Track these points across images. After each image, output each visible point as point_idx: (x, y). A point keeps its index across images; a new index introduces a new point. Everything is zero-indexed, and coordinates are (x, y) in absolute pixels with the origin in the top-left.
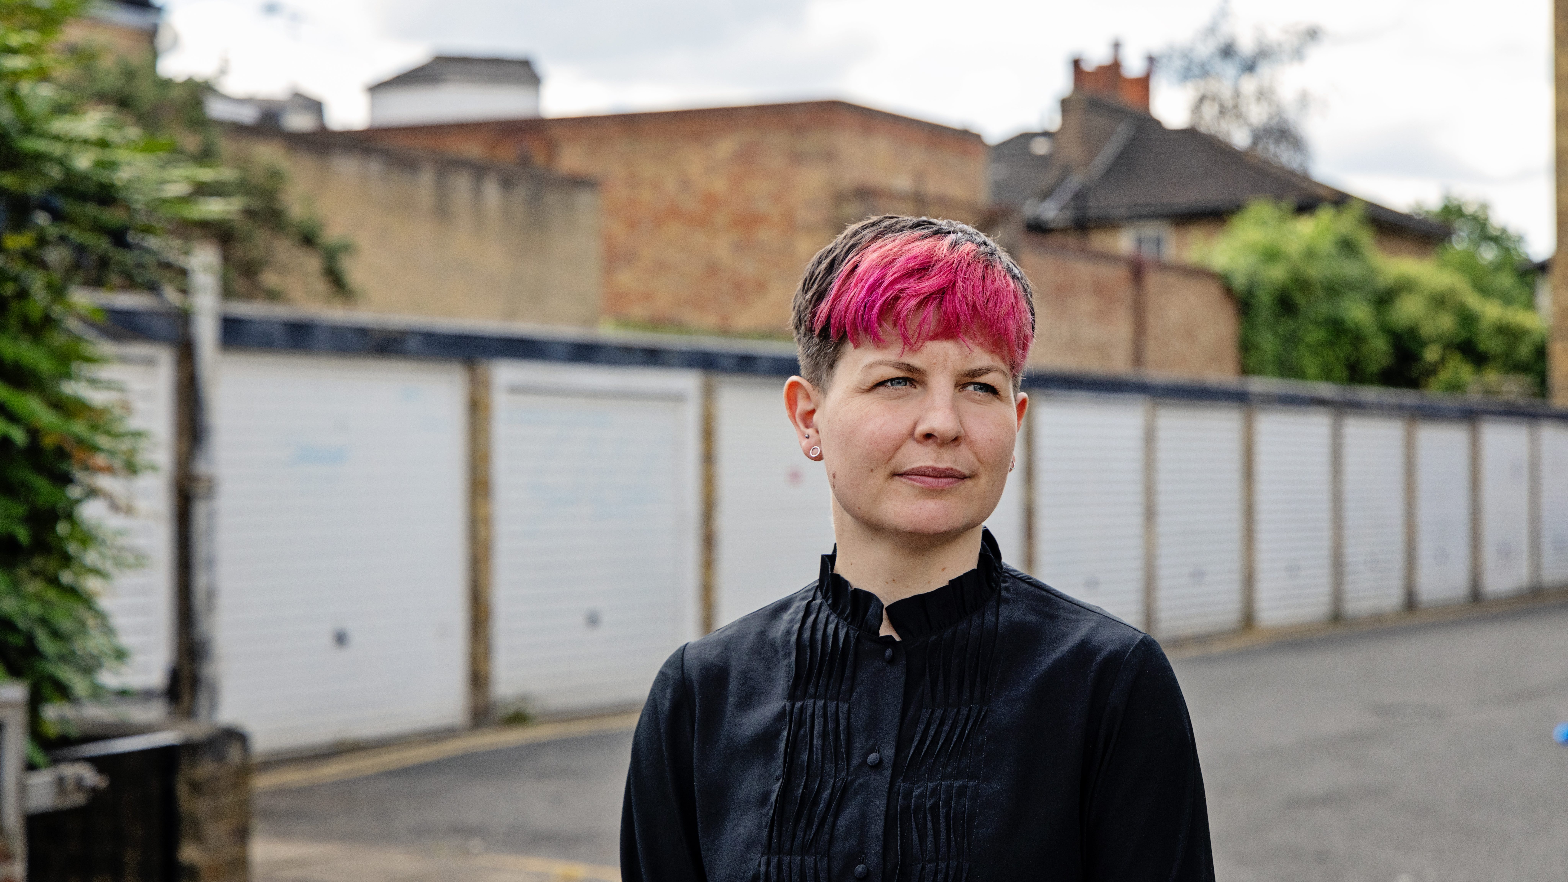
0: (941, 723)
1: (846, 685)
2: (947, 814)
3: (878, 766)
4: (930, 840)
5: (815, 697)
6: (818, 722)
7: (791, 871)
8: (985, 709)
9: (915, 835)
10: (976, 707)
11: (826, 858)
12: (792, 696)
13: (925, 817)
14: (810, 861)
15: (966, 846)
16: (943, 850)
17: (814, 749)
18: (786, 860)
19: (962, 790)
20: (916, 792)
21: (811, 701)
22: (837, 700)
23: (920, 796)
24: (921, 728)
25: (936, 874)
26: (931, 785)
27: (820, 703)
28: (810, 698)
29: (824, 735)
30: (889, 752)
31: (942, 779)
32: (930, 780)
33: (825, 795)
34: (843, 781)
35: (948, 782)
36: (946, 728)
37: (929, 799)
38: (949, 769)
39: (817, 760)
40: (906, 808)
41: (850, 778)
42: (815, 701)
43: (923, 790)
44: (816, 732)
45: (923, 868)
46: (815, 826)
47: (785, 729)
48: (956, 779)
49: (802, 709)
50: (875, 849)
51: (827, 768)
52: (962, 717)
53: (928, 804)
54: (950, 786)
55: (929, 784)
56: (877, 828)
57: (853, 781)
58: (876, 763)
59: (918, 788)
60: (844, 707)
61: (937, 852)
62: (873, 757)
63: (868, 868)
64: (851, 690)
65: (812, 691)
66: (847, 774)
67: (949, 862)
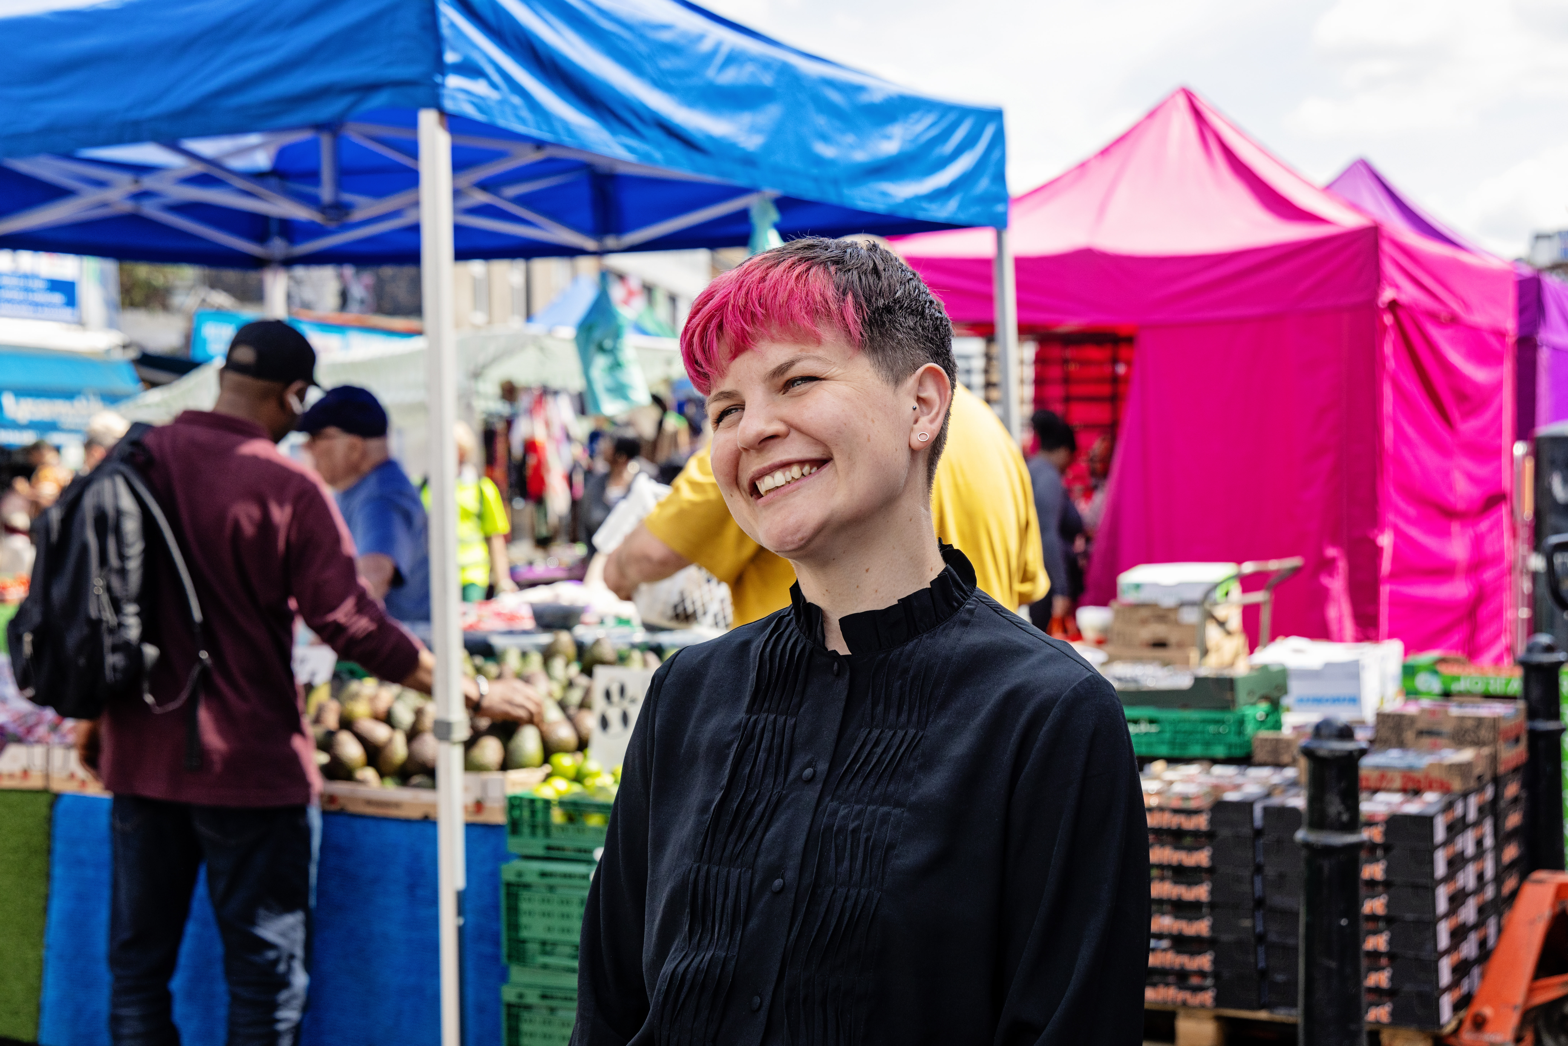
0: (876, 744)
1: (795, 700)
2: (868, 839)
3: (811, 780)
4: (846, 864)
5: (769, 711)
6: (767, 735)
7: (717, 882)
8: (920, 734)
9: (833, 855)
10: (912, 732)
11: (750, 871)
12: (750, 711)
13: (846, 840)
14: (735, 873)
15: (880, 875)
16: (856, 877)
17: (758, 761)
18: (715, 870)
19: (886, 816)
20: (842, 813)
21: (765, 715)
22: (787, 714)
23: (844, 817)
24: (856, 748)
25: (846, 899)
26: (857, 807)
27: (772, 717)
28: (764, 712)
29: (770, 750)
30: (823, 767)
31: (868, 804)
32: (857, 802)
33: (760, 808)
34: (778, 795)
35: (874, 807)
36: (879, 750)
37: (853, 821)
38: (876, 793)
39: (759, 771)
40: (829, 828)
41: (784, 792)
42: (768, 715)
43: (849, 811)
44: (763, 747)
45: (834, 891)
46: (744, 839)
47: (737, 742)
48: (882, 805)
49: (756, 722)
50: (793, 863)
51: (767, 781)
52: (897, 741)
53: (851, 826)
54: (874, 811)
55: (855, 806)
56: (798, 844)
57: (786, 796)
58: (810, 777)
59: (845, 808)
60: (791, 722)
61: (851, 877)
62: (808, 772)
63: (784, 883)
64: (800, 705)
65: (766, 705)
66: (783, 789)
67: (860, 890)
